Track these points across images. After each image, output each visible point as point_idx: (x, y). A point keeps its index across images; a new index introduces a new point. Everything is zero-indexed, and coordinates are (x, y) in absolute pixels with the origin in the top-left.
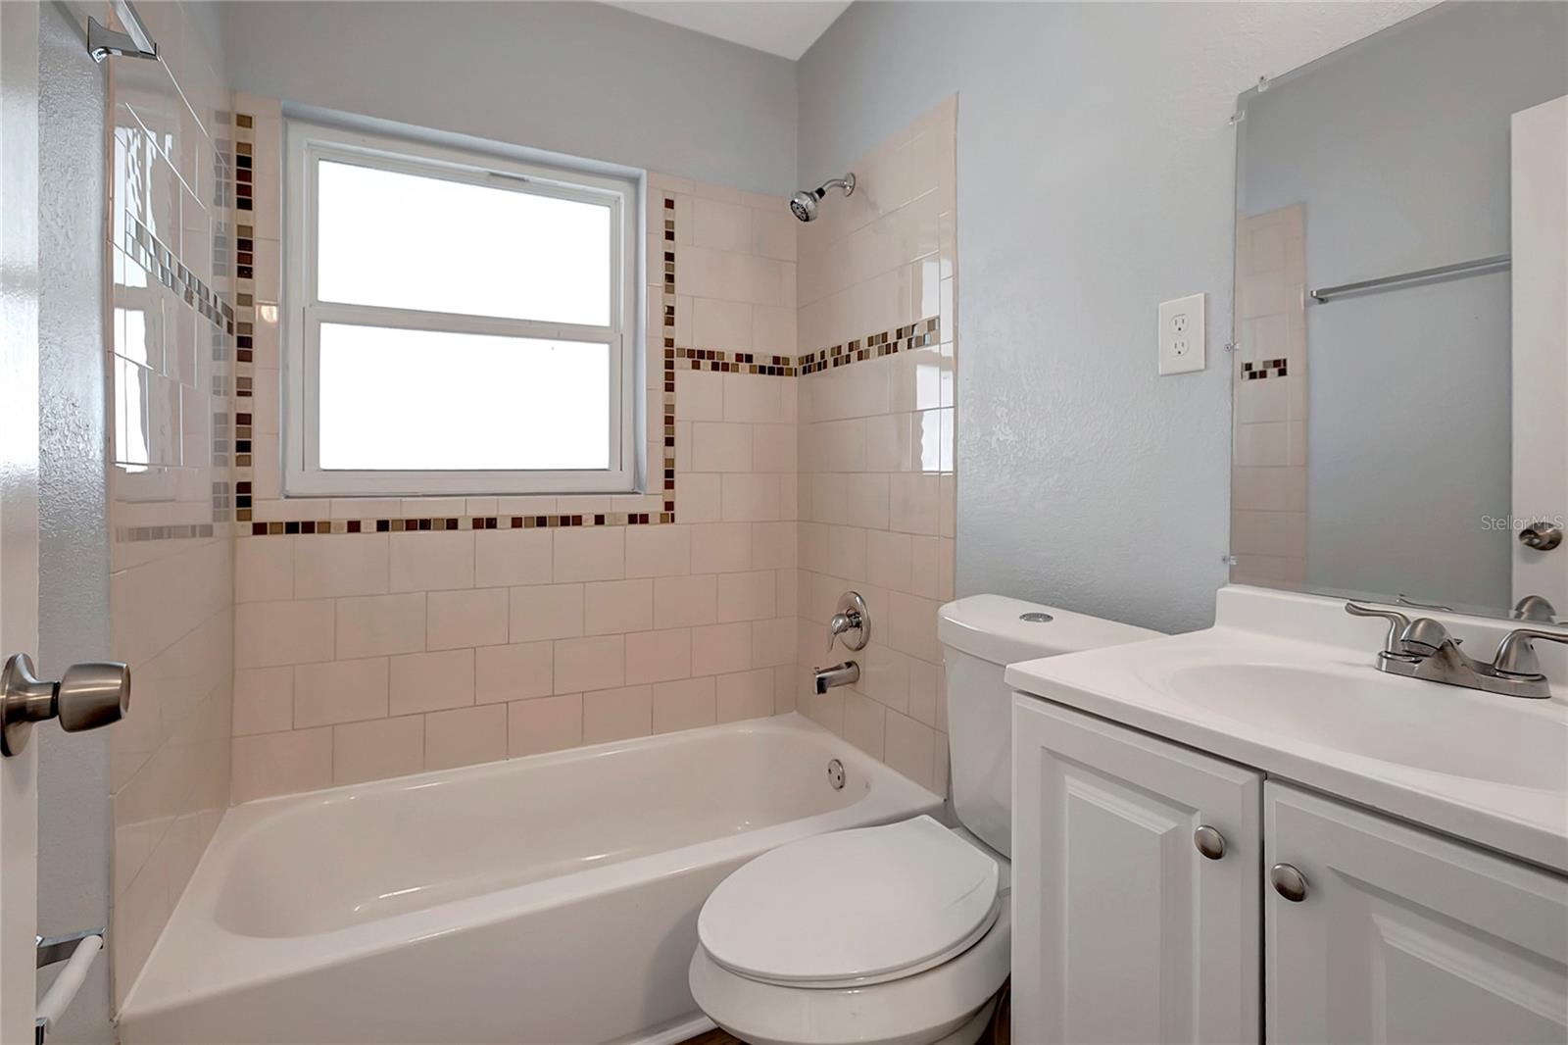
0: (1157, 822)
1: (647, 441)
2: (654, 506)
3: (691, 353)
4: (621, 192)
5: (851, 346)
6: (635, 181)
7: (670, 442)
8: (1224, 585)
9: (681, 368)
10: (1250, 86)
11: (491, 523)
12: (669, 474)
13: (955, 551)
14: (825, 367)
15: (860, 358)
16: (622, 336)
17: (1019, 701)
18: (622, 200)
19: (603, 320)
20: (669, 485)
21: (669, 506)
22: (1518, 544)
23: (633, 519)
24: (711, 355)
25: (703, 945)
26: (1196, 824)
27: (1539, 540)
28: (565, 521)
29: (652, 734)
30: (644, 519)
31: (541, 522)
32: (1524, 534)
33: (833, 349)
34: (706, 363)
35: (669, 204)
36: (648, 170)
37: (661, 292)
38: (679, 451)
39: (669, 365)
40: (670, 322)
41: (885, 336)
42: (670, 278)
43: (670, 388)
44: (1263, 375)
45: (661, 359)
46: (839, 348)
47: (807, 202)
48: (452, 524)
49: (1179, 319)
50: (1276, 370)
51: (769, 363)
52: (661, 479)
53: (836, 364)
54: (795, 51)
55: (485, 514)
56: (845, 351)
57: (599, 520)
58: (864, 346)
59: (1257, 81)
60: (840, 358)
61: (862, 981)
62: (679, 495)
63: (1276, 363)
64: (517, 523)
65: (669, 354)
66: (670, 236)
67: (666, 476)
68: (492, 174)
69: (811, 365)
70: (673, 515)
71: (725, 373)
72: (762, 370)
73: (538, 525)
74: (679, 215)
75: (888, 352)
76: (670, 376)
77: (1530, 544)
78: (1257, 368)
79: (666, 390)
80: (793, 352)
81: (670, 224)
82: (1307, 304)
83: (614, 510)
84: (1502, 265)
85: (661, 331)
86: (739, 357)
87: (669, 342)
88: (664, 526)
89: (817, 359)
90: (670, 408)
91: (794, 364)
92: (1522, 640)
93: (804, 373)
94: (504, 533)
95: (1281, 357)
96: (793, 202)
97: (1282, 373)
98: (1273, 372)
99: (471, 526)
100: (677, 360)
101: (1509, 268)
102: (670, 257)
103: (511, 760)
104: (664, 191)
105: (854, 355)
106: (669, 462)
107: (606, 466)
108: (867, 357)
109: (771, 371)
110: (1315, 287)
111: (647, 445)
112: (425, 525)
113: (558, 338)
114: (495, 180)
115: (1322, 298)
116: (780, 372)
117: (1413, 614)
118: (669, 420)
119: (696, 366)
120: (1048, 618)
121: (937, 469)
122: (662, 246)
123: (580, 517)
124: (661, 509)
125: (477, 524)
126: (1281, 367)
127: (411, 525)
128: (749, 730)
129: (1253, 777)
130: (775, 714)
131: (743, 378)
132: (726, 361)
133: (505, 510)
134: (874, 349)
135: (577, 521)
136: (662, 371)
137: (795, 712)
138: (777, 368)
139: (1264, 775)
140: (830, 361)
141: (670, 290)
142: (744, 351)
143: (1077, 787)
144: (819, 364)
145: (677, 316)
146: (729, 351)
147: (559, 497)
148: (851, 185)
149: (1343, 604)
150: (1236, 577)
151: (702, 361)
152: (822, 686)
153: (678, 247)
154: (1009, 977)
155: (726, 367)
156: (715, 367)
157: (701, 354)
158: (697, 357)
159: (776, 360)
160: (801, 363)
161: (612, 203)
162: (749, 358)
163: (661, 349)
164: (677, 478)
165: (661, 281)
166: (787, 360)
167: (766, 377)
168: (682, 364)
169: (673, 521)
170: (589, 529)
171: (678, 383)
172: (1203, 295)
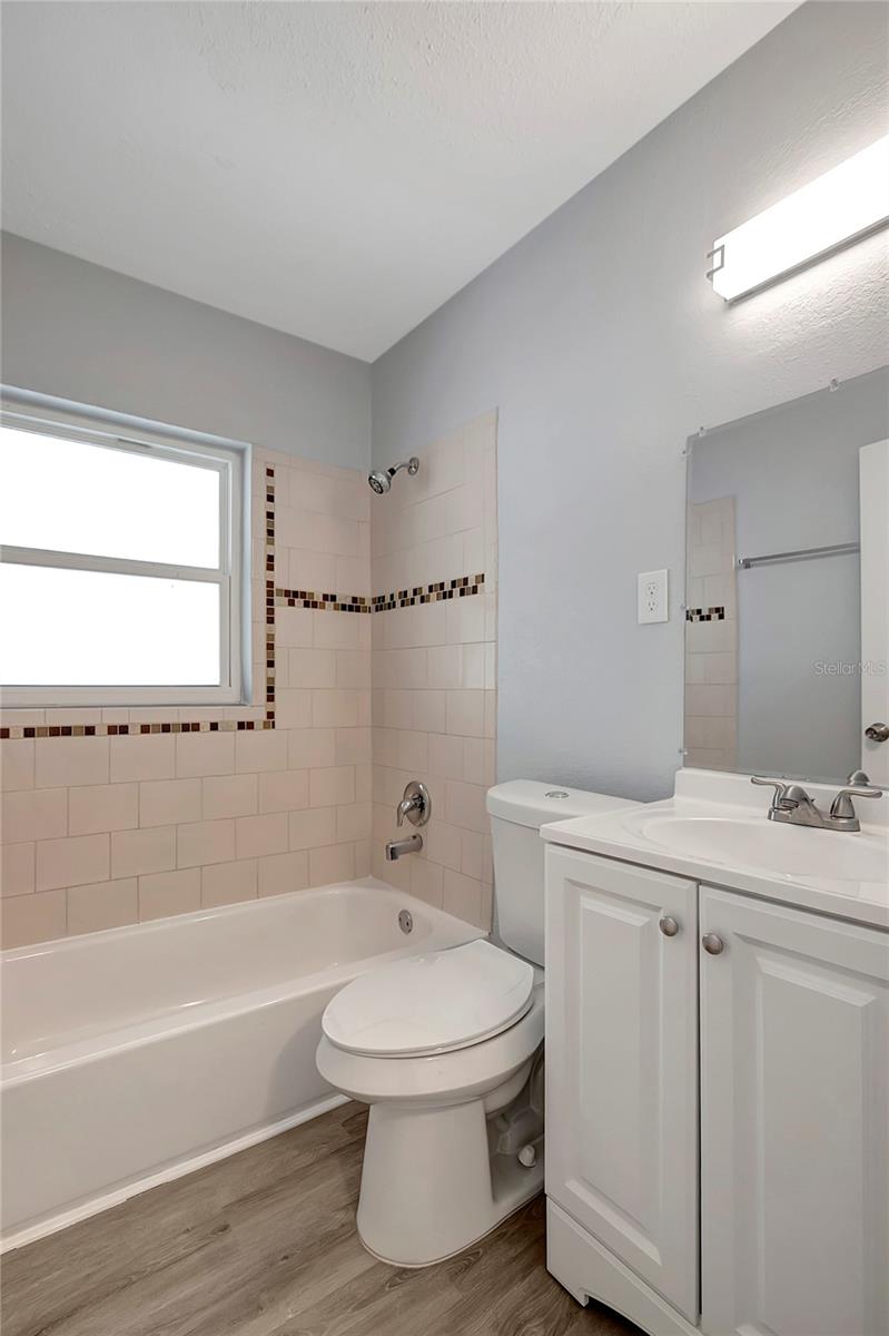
0: (637, 919)
1: (253, 663)
2: (258, 716)
3: (287, 593)
4: (231, 462)
5: (415, 592)
6: (241, 453)
7: (271, 664)
8: (680, 768)
9: (280, 605)
10: (694, 433)
11: (124, 730)
12: (270, 689)
13: (496, 748)
14: (394, 606)
15: (422, 600)
16: (230, 578)
17: (550, 849)
18: (230, 467)
19: (215, 564)
20: (271, 699)
21: (271, 715)
22: (865, 737)
23: (241, 726)
24: (303, 595)
25: (327, 1037)
26: (661, 916)
27: (877, 735)
28: (186, 728)
29: (258, 898)
30: (251, 726)
31: (166, 728)
32: (868, 731)
33: (400, 593)
34: (299, 601)
35: (270, 473)
36: (253, 444)
37: (264, 542)
38: (279, 672)
39: (270, 602)
40: (270, 567)
41: (442, 585)
42: (270, 533)
43: (270, 620)
44: (709, 618)
45: (264, 598)
46: (406, 593)
47: (382, 479)
48: (90, 731)
49: (652, 587)
50: (717, 615)
51: (349, 602)
52: (264, 694)
53: (403, 605)
54: (370, 357)
55: (118, 722)
56: (410, 595)
57: (214, 727)
58: (425, 592)
59: (698, 430)
60: (406, 600)
61: (440, 1050)
62: (279, 706)
63: (717, 610)
64: (145, 729)
65: (270, 593)
66: (270, 499)
67: (268, 691)
68: (120, 440)
69: (381, 604)
70: (273, 723)
71: (315, 610)
72: (344, 607)
73: (163, 731)
74: (277, 481)
75: (445, 598)
76: (270, 611)
77: (871, 737)
78: (705, 613)
79: (268, 622)
80: (367, 594)
81: (270, 489)
82: (737, 568)
83: (226, 719)
84: (855, 549)
85: (264, 575)
86: (325, 597)
87: (270, 584)
88: (266, 731)
89: (388, 600)
90: (271, 637)
91: (368, 603)
92: (846, 797)
93: (377, 610)
94: (135, 737)
95: (720, 606)
96: (371, 478)
97: (721, 617)
98: (715, 616)
99: (106, 732)
100: (276, 598)
101: (859, 551)
102: (270, 515)
103: (141, 924)
104: (266, 463)
105: (418, 598)
106: (271, 680)
107: (217, 683)
108: (428, 601)
109: (351, 609)
110: (742, 558)
111: (253, 668)
112: (67, 731)
113: (177, 577)
114: (121, 444)
115: (747, 564)
116: (358, 610)
117: (787, 783)
118: (270, 647)
119: (291, 603)
120: (565, 795)
121: (482, 687)
122: (265, 506)
123: (198, 724)
124: (265, 718)
125: (112, 730)
126: (720, 612)
127: (55, 732)
128: (334, 892)
129: (693, 884)
130: (355, 878)
131: (328, 613)
132: (315, 600)
133: (134, 719)
134: (433, 595)
135: (196, 727)
136: (264, 607)
137: (371, 877)
138: (355, 606)
139: (700, 882)
140: (398, 602)
141: (270, 542)
142: (329, 593)
143: (588, 903)
144: (389, 604)
145: (276, 563)
146: (318, 590)
147: (181, 708)
148: (413, 466)
149: (749, 778)
150: (689, 762)
151: (296, 600)
152: (393, 854)
153: (276, 508)
154: (544, 1039)
155: (315, 605)
156: (306, 604)
157: (296, 594)
158: (292, 596)
159: (355, 600)
160: (374, 602)
161: (223, 470)
162: (333, 598)
163: (264, 589)
164: (277, 693)
165: (264, 534)
166: (363, 600)
167: (347, 613)
168: (280, 601)
169: (273, 727)
170: (205, 735)
171: (277, 617)
172: (666, 571)
